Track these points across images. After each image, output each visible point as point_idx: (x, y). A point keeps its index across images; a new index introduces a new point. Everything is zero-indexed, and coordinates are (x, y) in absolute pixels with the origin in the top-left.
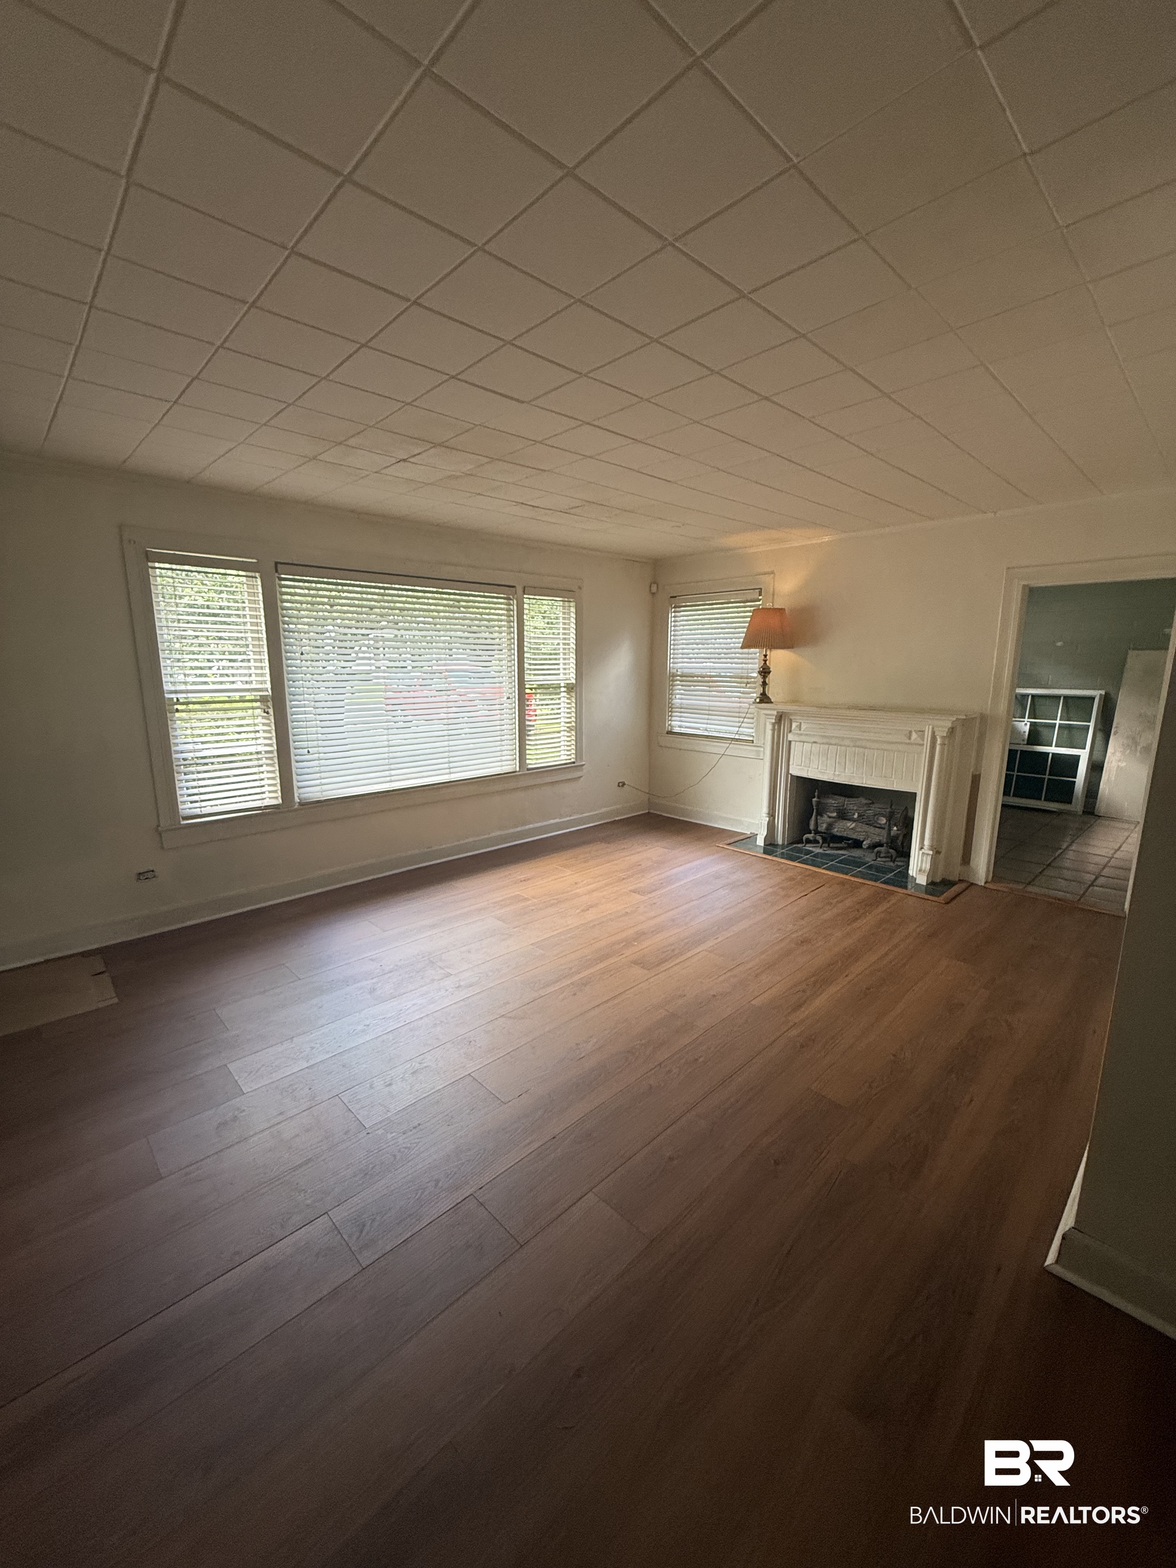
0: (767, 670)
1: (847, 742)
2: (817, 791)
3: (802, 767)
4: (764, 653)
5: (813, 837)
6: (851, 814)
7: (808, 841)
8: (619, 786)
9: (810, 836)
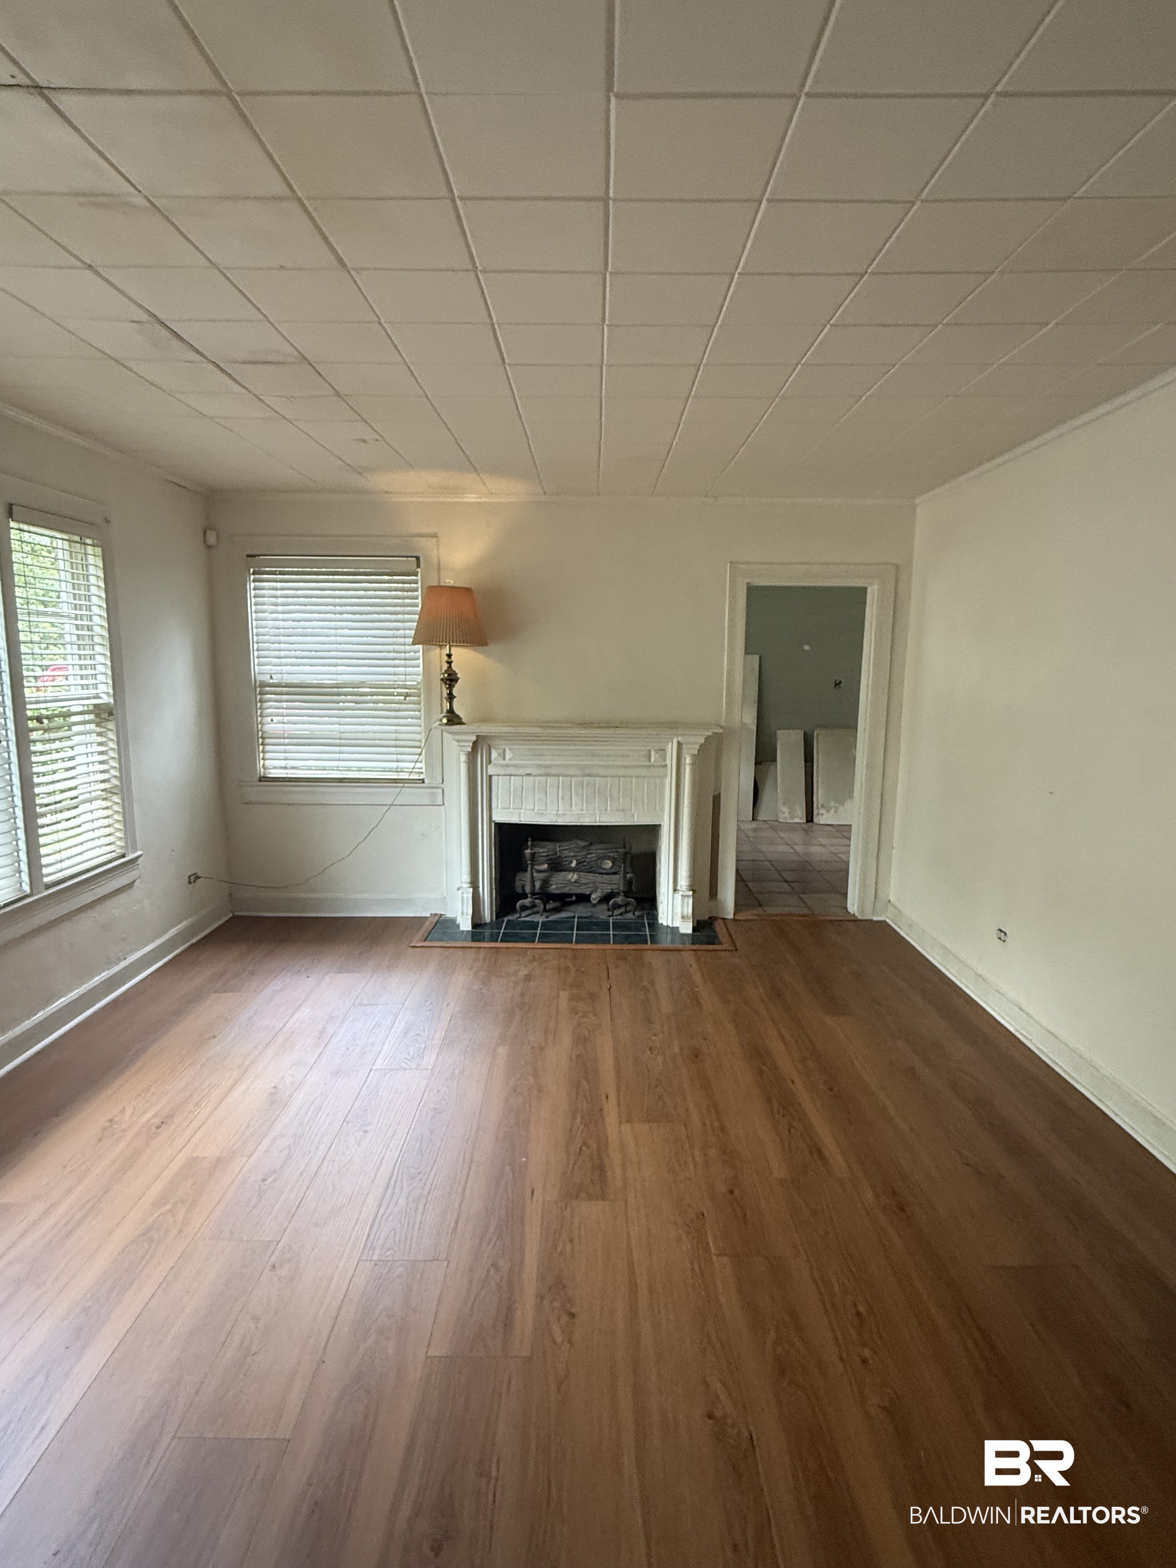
0: (453, 677)
1: (571, 771)
2: (530, 839)
3: (511, 810)
4: (448, 652)
5: (530, 902)
6: (567, 863)
7: (524, 908)
8: (190, 882)
9: (527, 902)
